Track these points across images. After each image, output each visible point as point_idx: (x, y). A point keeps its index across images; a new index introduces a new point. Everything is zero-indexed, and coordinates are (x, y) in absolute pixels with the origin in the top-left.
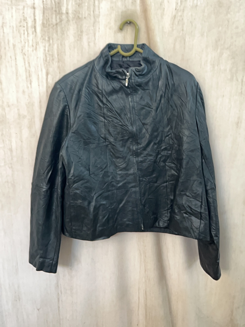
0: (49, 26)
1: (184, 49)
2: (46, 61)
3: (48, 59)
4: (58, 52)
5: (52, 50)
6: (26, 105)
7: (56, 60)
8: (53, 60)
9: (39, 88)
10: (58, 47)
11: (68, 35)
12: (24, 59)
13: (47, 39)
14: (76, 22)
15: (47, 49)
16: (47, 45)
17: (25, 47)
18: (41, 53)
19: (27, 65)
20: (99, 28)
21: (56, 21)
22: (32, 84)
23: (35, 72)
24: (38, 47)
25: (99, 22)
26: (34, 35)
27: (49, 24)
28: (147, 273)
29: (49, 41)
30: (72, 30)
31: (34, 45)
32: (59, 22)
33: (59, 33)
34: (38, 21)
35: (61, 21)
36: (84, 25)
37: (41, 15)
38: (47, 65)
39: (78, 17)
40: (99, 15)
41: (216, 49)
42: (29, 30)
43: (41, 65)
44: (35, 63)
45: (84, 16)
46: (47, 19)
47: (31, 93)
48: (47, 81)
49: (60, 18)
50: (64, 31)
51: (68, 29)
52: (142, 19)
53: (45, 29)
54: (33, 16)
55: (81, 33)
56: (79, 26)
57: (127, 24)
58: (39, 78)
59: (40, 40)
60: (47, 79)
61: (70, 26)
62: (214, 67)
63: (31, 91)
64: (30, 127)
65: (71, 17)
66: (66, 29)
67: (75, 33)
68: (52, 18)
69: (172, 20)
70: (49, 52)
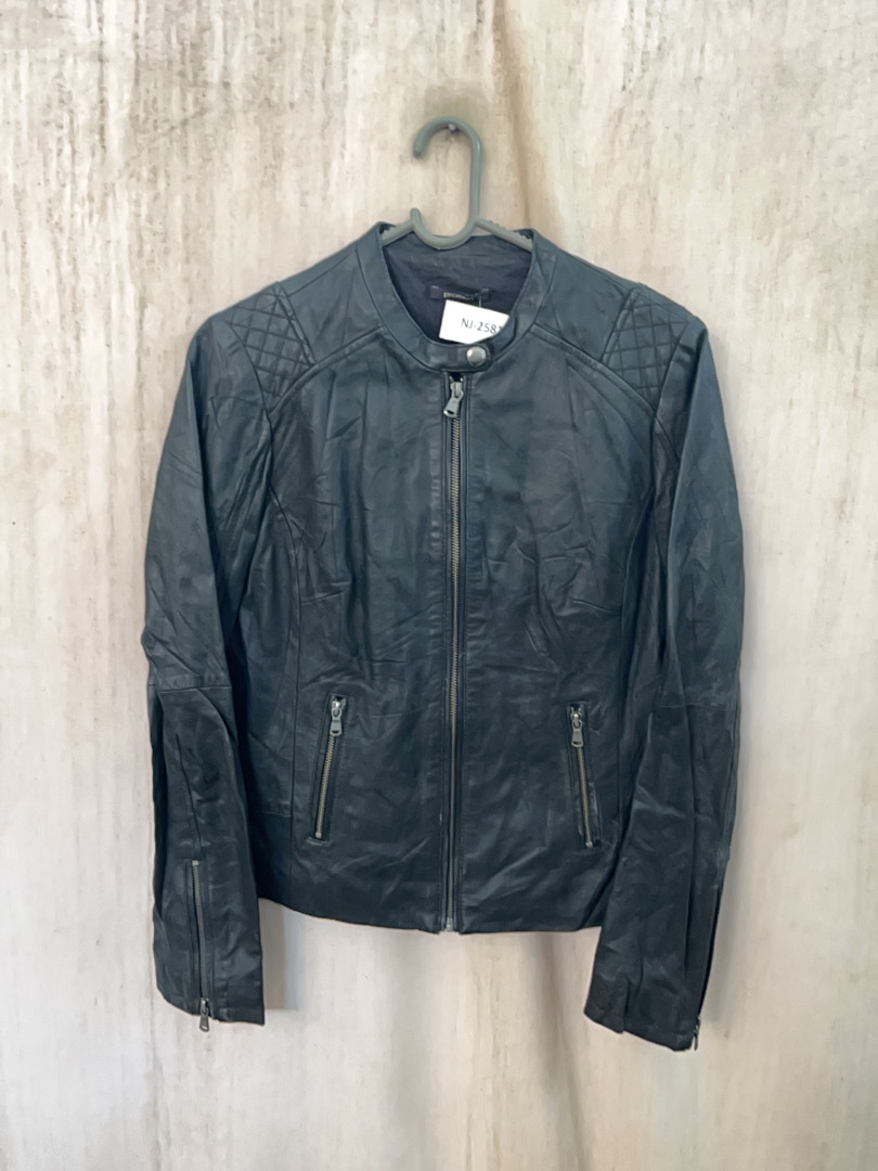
0: (156, 128)
1: (652, 231)
3: (147, 248)
4: (186, 227)
5: (165, 217)
6: (56, 416)
7: (178, 252)
8: (166, 251)
9: (110, 353)
10: (186, 205)
11: (227, 166)
12: (55, 243)
13: (145, 174)
14: (257, 120)
15: (144, 211)
16: (146, 197)
17: (60, 200)
18: (120, 226)
19: (66, 269)
20: (343, 146)
21: (184, 109)
22: (83, 339)
23: (96, 296)
24: (110, 201)
25: (343, 123)
26: (98, 159)
27: (155, 121)
28: (502, 1061)
29: (154, 181)
30: (242, 147)
31: (97, 195)
32: (194, 117)
33: (192, 154)
34: (112, 106)
35: (202, 112)
36: (289, 131)
37: (128, 86)
38: (142, 271)
39: (267, 99)
40: (343, 98)
41: (766, 238)
42: (80, 137)
43: (119, 268)
44: (99, 261)
45: (287, 99)
46: (150, 102)
47: (79, 371)
48: (141, 328)
49: (196, 101)
50: (210, 151)
51: (226, 143)
52: (502, 118)
53: (141, 138)
54: (95, 90)
55: (275, 159)
56: (269, 135)
57: (443, 134)
58: (109, 316)
59: (120, 177)
60: (141, 322)
61: (234, 130)
62: (757, 301)
63: (79, 364)
64: (68, 500)
65: (241, 102)
66: (221, 143)
67: (254, 159)
68: (168, 100)
69: (609, 126)
70: (150, 222)
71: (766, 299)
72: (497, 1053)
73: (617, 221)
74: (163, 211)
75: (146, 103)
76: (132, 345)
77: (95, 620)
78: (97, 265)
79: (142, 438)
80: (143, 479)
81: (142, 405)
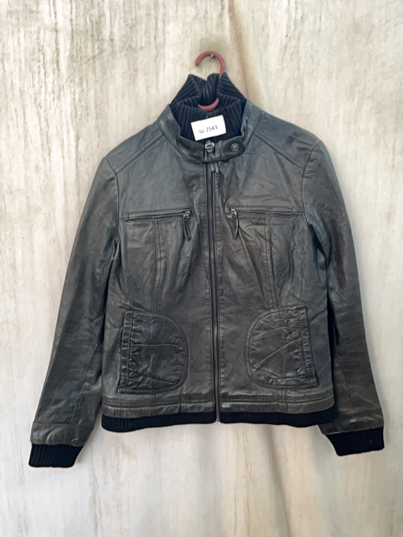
0: (81, 60)
1: (301, 98)
2: (76, 116)
3: (79, 113)
4: (96, 103)
5: (86, 99)
6: (41, 189)
7: (93, 115)
8: (88, 115)
9: (64, 161)
10: (96, 93)
11: (113, 76)
12: (38, 113)
13: (77, 80)
14: (126, 56)
15: (77, 97)
16: (78, 91)
17: (40, 94)
18: (67, 103)
19: (43, 124)
20: (164, 65)
21: (94, 51)
22: (51, 154)
23: (57, 136)
24: (62, 93)
25: (164, 56)
26: (56, 75)
27: (81, 57)
28: (249, 469)
29: (81, 84)
30: (119, 68)
31: (56, 90)
32: (98, 54)
33: (97, 71)
34: (62, 51)
35: (101, 52)
36: (140, 60)
37: (68, 43)
38: (77, 124)
39: (130, 46)
40: (163, 45)
41: (351, 99)
42: (48, 65)
43: (67, 123)
44: (58, 120)
45: (139, 45)
46: (79, 49)
47: (50, 169)
48: (77, 149)
49: (99, 48)
50: (106, 69)
51: (112, 66)
52: (234, 51)
53: (75, 65)
54: (54, 44)
55: (134, 72)
56: (132, 62)
57: (208, 58)
58: (63, 144)
59: (66, 82)
60: (77, 146)
61: (116, 60)
62: (349, 127)
63: (50, 166)
64: (47, 227)
65: (118, 47)
66: (110, 66)
67: (125, 72)
68: (86, 47)
69: (281, 53)
70: (80, 102)
71: (353, 126)
72: (247, 466)
73: (286, 96)
74: (86, 97)
75: (76, 49)
76: (74, 156)
78: (57, 122)
79: (79, 199)
81: (79, 184)
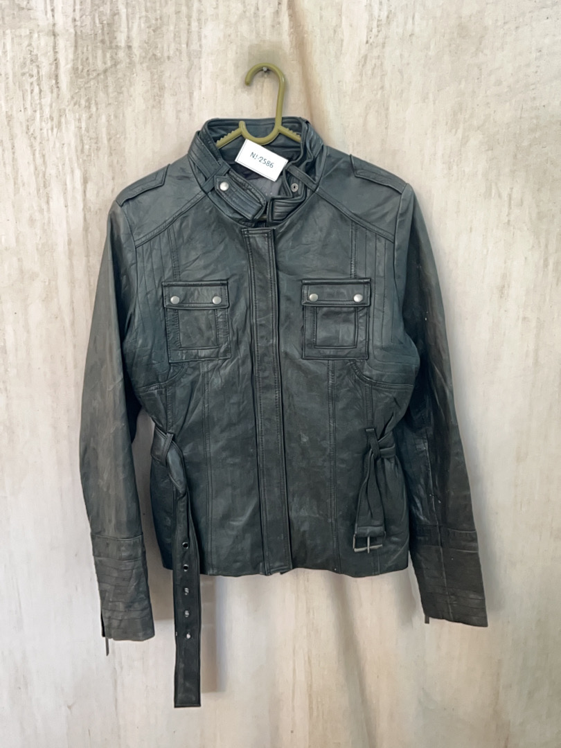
0: (88, 75)
1: (386, 128)
2: (82, 151)
3: (87, 147)
4: (109, 134)
5: (96, 128)
6: (37, 249)
7: (105, 149)
8: (98, 149)
9: (67, 212)
10: (108, 121)
11: (131, 96)
12: (32, 146)
13: (83, 102)
14: (148, 68)
15: (83, 125)
16: (84, 116)
17: (34, 120)
18: (69, 135)
19: (39, 161)
20: (201, 82)
21: (105, 63)
22: (51, 203)
23: (57, 177)
24: (63, 120)
25: (200, 69)
26: (55, 95)
27: (88, 71)
28: (311, 616)
29: (89, 107)
30: (140, 86)
31: (55, 116)
32: (111, 67)
33: (110, 90)
34: (62, 62)
35: (115, 65)
36: (167, 74)
37: (71, 50)
38: (84, 161)
39: (154, 55)
40: (199, 54)
41: (454, 130)
42: (43, 82)
43: (70, 160)
44: (58, 156)
45: (166, 55)
46: (84, 59)
47: (49, 222)
48: (85, 195)
49: (112, 57)
50: (121, 87)
51: (130, 82)
52: (295, 62)
53: (80, 81)
54: (52, 52)
55: (160, 91)
56: (156, 77)
57: (260, 73)
58: (66, 189)
59: (69, 105)
60: (85, 192)
61: (135, 75)
62: (450, 169)
63: (49, 218)
64: (47, 299)
65: (138, 56)
66: (127, 82)
67: (147, 91)
68: (95, 58)
69: (359, 65)
70: (88, 132)
71: (455, 167)
72: (308, 612)
73: (365, 124)
74: (95, 125)
75: (82, 59)
76: (81, 206)
77: (66, 369)
78: (57, 158)
79: (89, 262)
80: (90, 285)
81: (87, 242)
